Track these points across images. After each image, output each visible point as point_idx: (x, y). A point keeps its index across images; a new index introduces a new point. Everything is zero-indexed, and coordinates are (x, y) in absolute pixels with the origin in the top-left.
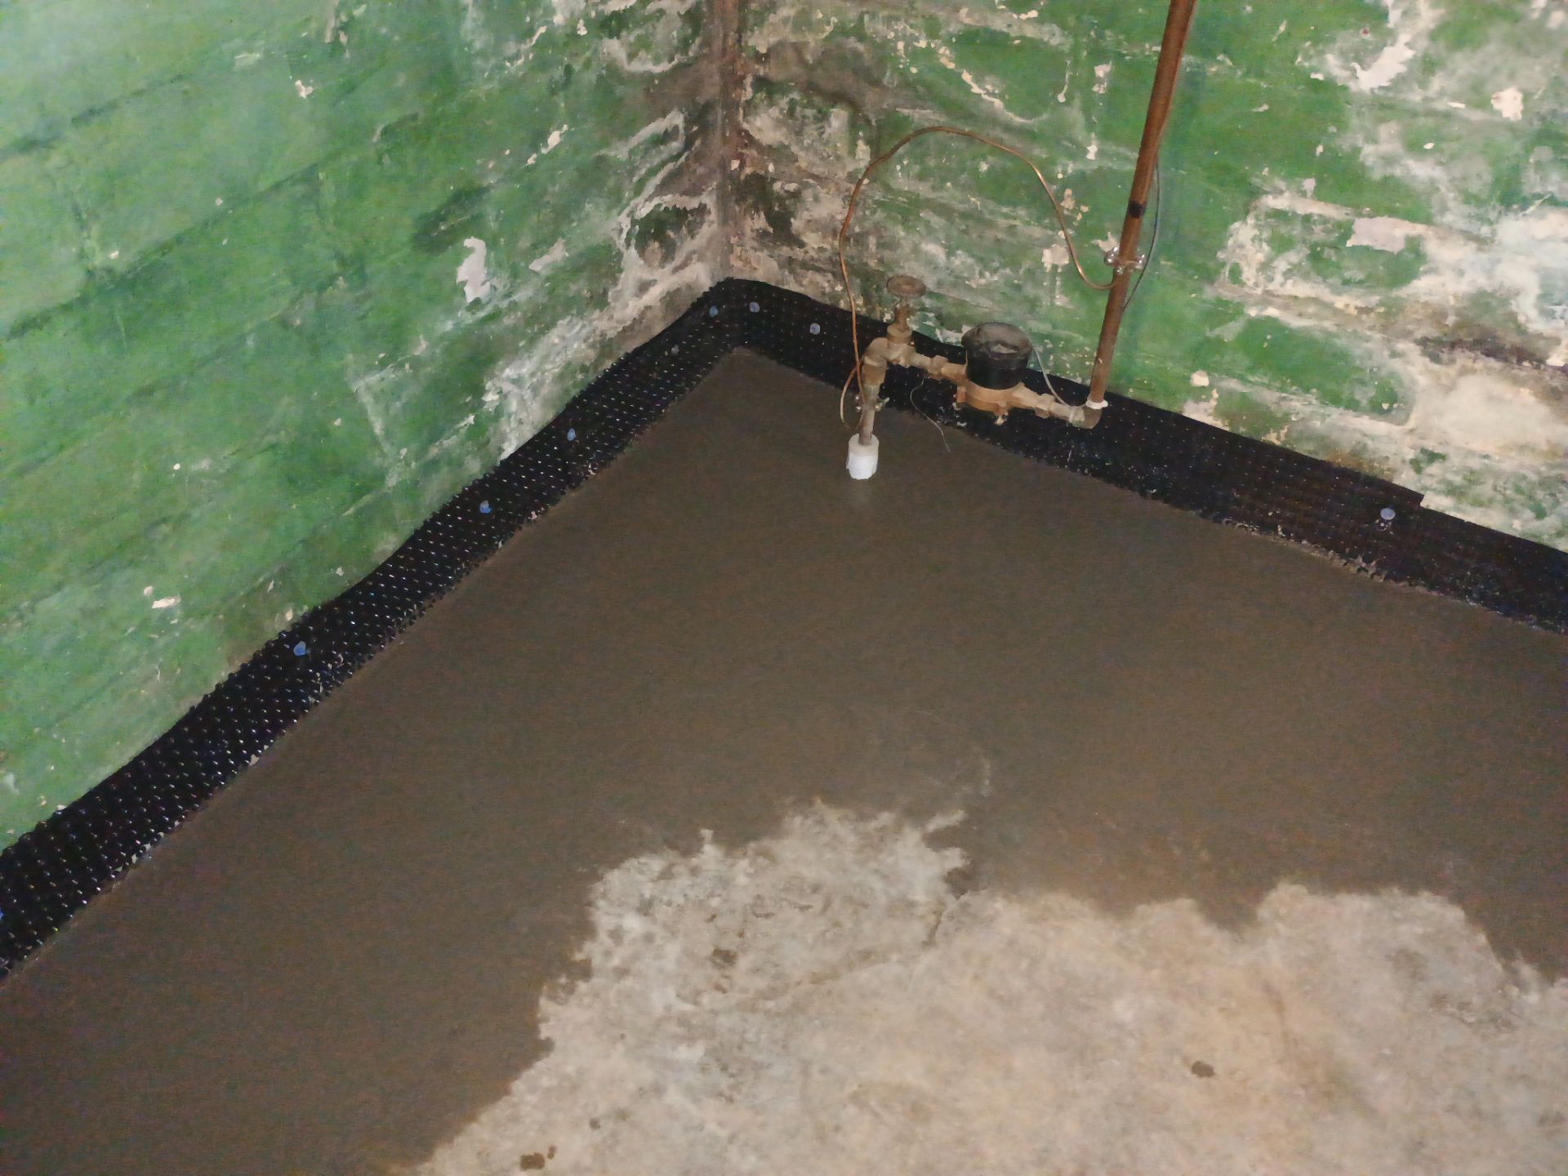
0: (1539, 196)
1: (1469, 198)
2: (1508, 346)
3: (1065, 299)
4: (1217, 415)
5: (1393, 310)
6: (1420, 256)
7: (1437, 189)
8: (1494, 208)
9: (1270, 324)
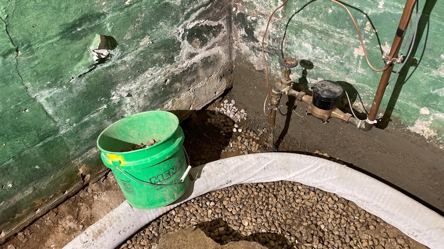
3: (363, 70)
4: (431, 127)
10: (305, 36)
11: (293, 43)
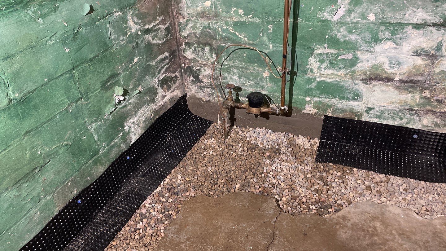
0: (383, 39)
1: (366, 42)
2: (384, 77)
3: (270, 84)
4: (314, 107)
5: (353, 73)
6: (357, 59)
7: (358, 41)
8: (373, 43)
9: (323, 82)
10: (233, 72)
11: (227, 78)
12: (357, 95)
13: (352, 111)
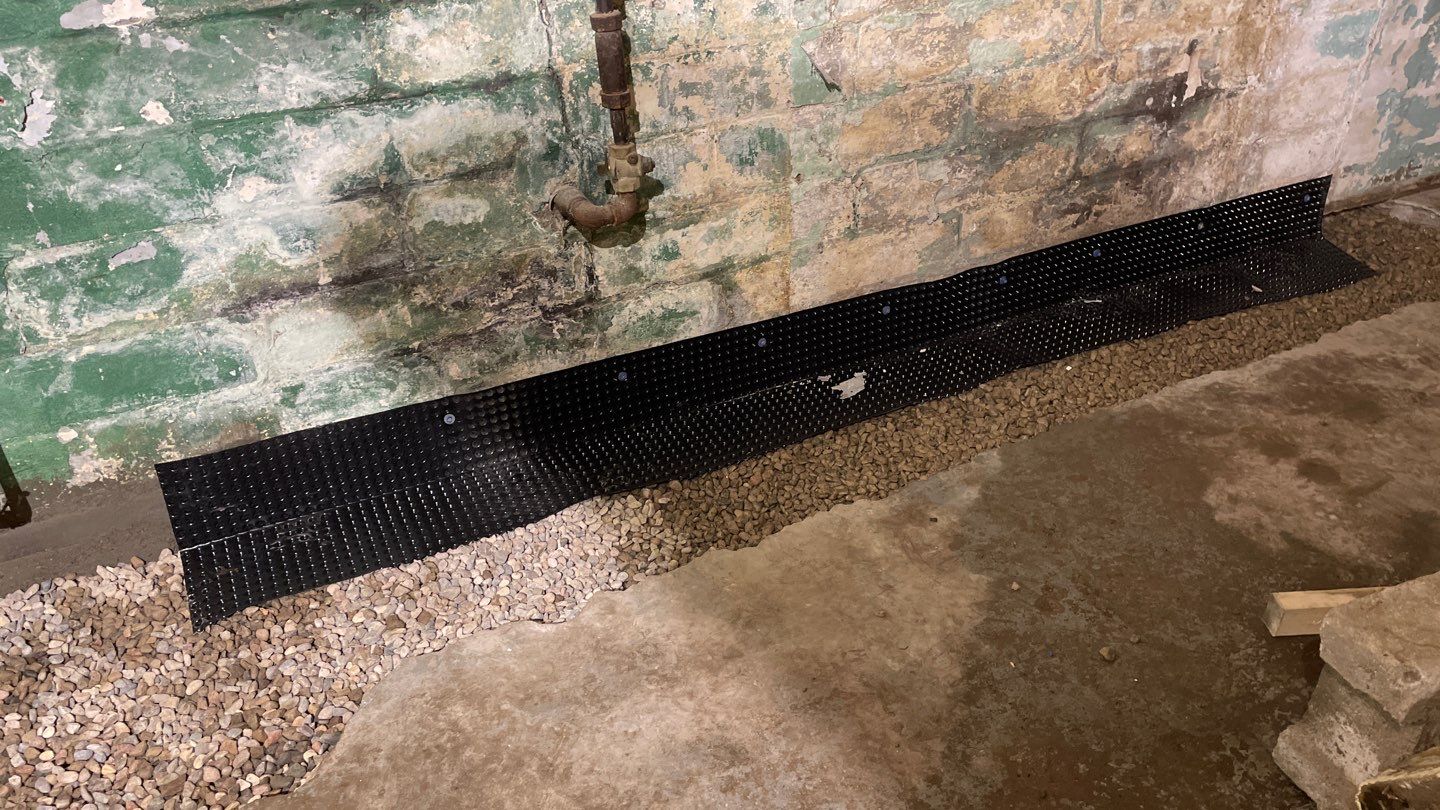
0: (227, 171)
1: (178, 194)
2: (286, 286)
5: (184, 300)
6: (175, 252)
7: (149, 197)
8: (202, 193)
9: (93, 360)
12: (234, 365)
13: (240, 420)
